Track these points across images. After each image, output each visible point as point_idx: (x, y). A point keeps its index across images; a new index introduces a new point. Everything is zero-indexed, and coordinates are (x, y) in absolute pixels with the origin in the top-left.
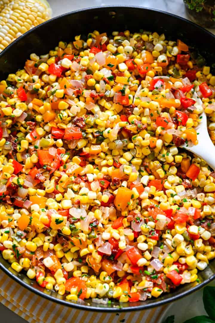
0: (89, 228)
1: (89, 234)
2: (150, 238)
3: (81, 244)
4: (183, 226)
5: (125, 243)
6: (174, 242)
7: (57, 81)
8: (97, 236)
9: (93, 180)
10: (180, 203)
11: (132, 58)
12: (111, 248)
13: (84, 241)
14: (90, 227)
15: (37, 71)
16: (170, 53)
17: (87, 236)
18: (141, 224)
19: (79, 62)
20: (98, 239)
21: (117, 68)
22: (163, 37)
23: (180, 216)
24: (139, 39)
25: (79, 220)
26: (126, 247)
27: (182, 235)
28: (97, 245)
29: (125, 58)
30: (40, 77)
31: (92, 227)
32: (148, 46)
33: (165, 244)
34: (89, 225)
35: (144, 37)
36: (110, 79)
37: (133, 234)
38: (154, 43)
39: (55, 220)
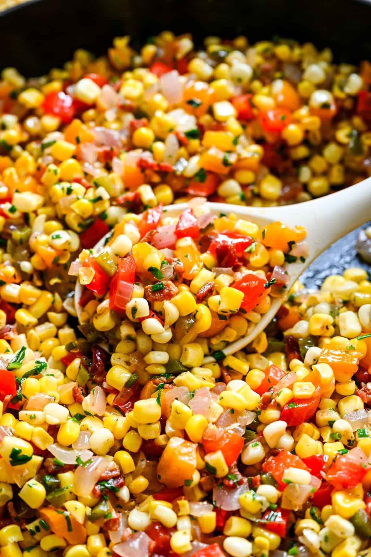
0: (94, 491)
1: (93, 508)
2: (263, 526)
3: (70, 529)
4: (357, 496)
5: (188, 537)
6: (326, 539)
7: (60, 129)
8: (114, 515)
10: (349, 441)
11: (249, 92)
12: (149, 547)
13: (77, 523)
14: (98, 488)
15: (16, 108)
16: (341, 88)
17: (89, 510)
18: (239, 491)
19: (118, 91)
20: (115, 521)
21: (210, 111)
22: (327, 54)
24: (269, 54)
25: (72, 468)
26: (192, 545)
27: (351, 520)
28: (114, 539)
29: (232, 90)
30: (22, 121)
31: (102, 491)
32: (289, 71)
33: (302, 545)
34: (97, 484)
35: (282, 51)
36: (191, 135)
37: (213, 515)
38: (305, 65)
39: (10, 453)
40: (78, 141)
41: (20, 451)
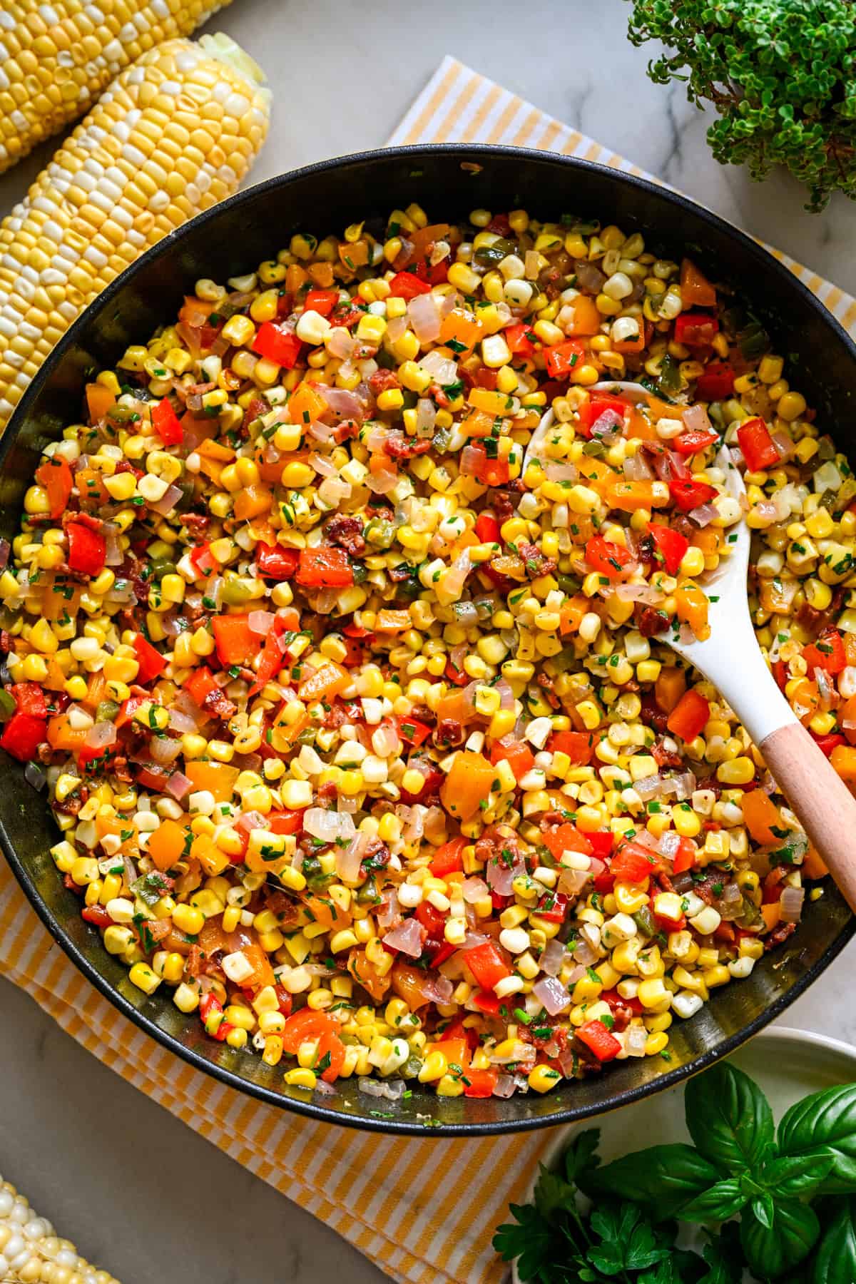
0: (360, 874)
1: (358, 889)
2: (539, 916)
3: (334, 917)
4: (640, 889)
5: (462, 927)
6: (608, 935)
7: (279, 381)
8: (383, 900)
9: (379, 719)
10: (639, 813)
11: (528, 317)
12: (421, 937)
13: (341, 911)
14: (364, 869)
15: (217, 342)
16: (655, 307)
17: (355, 894)
18: (513, 875)
19: (353, 328)
20: (385, 907)
21: (478, 350)
22: (638, 245)
23: (629, 861)
24: (557, 248)
25: (330, 846)
26: (467, 937)
27: (633, 916)
28: (383, 923)
29: (505, 318)
30: (227, 363)
31: (368, 872)
32: (583, 274)
33: (581, 938)
34: (362, 864)
35: (574, 245)
36: (451, 391)
37: (489, 899)
38: (606, 266)
39: (260, 849)
40: (306, 418)
41: (271, 848)
